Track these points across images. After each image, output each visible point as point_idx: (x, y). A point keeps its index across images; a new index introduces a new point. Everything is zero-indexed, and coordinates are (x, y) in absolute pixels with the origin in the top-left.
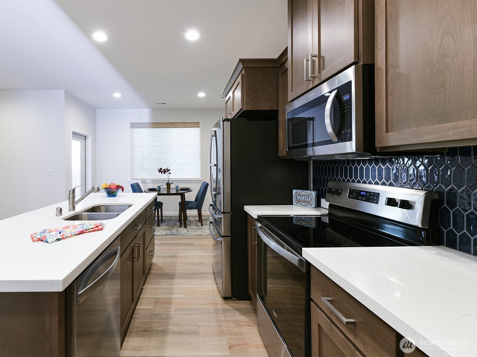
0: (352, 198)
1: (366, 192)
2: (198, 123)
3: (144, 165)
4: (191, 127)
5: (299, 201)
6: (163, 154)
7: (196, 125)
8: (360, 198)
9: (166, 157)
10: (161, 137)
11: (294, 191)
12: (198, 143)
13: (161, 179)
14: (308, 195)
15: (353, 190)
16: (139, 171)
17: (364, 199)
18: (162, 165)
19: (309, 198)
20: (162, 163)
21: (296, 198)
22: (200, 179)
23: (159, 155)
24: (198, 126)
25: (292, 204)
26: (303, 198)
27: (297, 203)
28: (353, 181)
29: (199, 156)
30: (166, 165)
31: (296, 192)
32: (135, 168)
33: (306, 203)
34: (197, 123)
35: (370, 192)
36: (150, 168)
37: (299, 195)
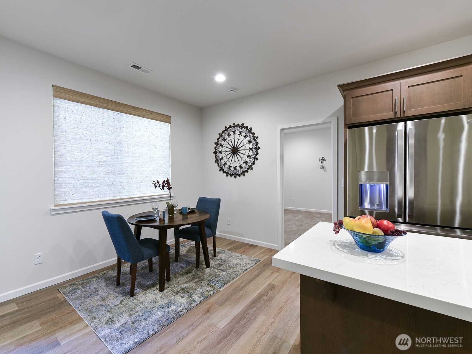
2: (169, 117)
3: (84, 176)
4: (159, 121)
6: (119, 157)
7: (166, 119)
9: (125, 163)
10: (115, 128)
12: (168, 144)
13: (116, 200)
16: (74, 187)
18: (118, 175)
20: (119, 172)
23: (112, 158)
24: (168, 120)
29: (169, 163)
30: (125, 175)
32: (63, 182)
34: (167, 117)
36: (96, 181)
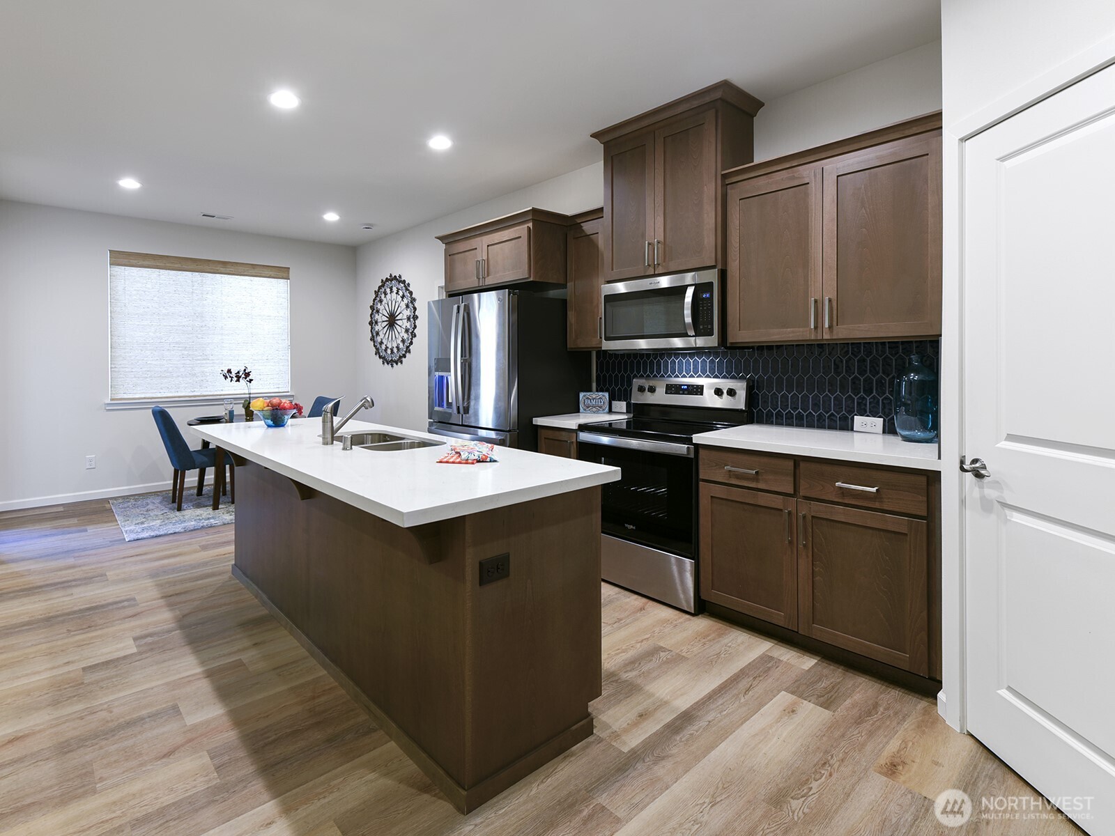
0: (671, 393)
1: (688, 386)
2: (286, 270)
3: (149, 362)
4: (269, 277)
5: (588, 407)
6: (200, 335)
7: (281, 273)
8: (681, 392)
9: (209, 343)
10: (195, 295)
11: (582, 395)
12: (284, 312)
14: (600, 398)
15: (672, 385)
16: (135, 377)
17: (686, 392)
18: (199, 362)
19: (601, 402)
20: (199, 358)
21: (584, 403)
22: (288, 392)
23: (189, 338)
24: (285, 275)
25: (578, 411)
26: (594, 403)
27: (585, 410)
28: (669, 376)
29: (286, 343)
31: (584, 396)
32: (124, 369)
33: (598, 409)
34: (283, 269)
35: (693, 386)
36: (165, 369)
37: (588, 398)
